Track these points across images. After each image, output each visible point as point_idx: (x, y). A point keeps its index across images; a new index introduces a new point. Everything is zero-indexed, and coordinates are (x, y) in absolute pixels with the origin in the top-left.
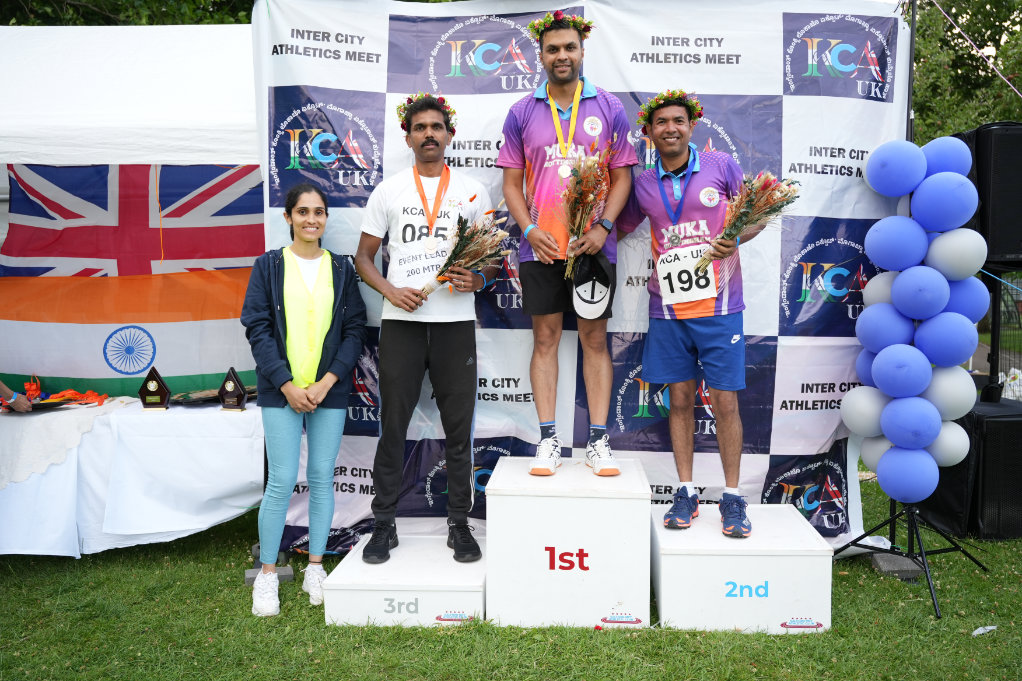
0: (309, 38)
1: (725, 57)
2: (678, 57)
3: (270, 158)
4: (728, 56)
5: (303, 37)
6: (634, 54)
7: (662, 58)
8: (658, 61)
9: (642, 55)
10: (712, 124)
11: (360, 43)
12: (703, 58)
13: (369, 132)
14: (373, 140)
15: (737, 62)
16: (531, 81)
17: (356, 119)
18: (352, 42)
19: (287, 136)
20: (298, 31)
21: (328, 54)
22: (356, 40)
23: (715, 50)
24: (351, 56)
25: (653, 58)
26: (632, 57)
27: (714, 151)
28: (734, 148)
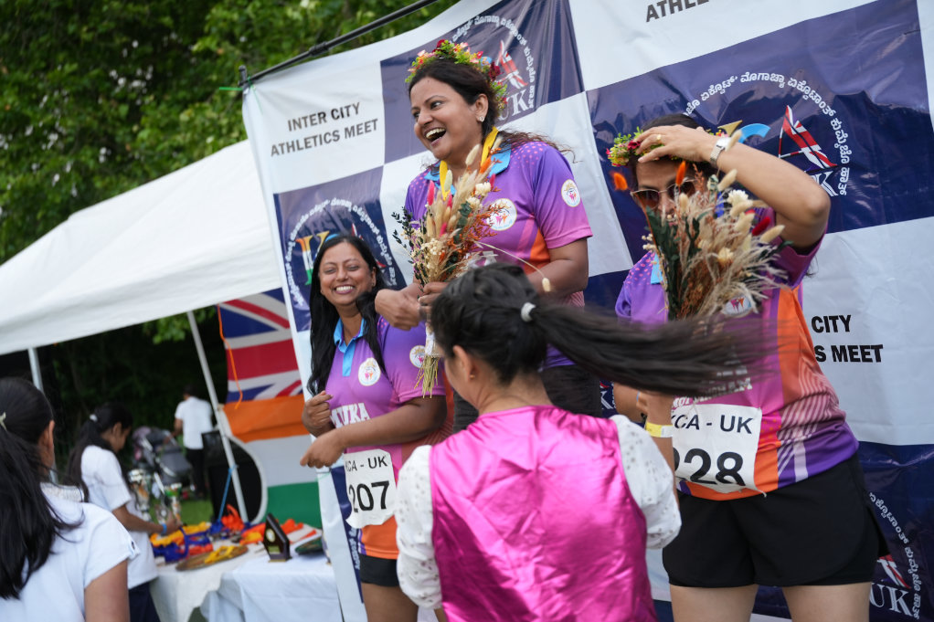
0: (306, 126)
3: (287, 276)
5: (300, 126)
6: (651, 8)
8: (689, 6)
10: (786, 81)
11: (357, 112)
13: (369, 221)
14: (376, 231)
16: (526, 99)
17: (355, 209)
18: (348, 115)
19: (298, 247)
20: (294, 121)
21: (328, 138)
22: (352, 110)
24: (350, 132)
26: (649, 12)
27: (798, 126)
28: (831, 112)
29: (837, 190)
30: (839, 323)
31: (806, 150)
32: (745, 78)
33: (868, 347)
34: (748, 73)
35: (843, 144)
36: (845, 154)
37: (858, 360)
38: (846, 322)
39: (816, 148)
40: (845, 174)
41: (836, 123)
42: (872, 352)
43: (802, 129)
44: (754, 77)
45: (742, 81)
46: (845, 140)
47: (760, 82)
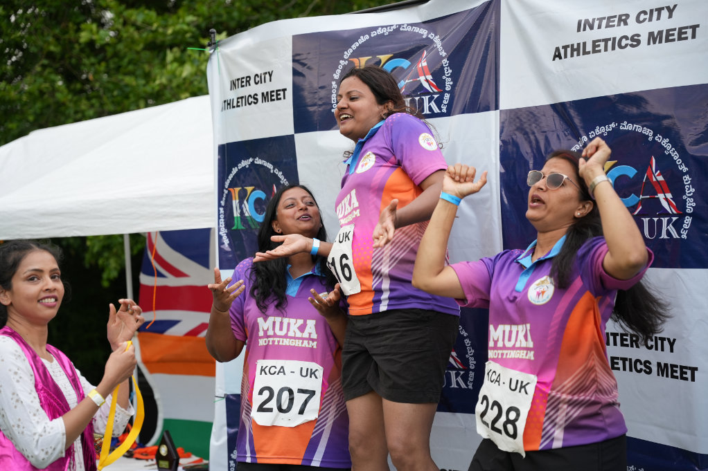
0: (239, 86)
1: (676, 33)
2: (610, 43)
4: (680, 29)
5: (236, 87)
6: (557, 49)
7: (589, 48)
8: (585, 53)
9: (565, 47)
10: (654, 135)
12: (644, 38)
15: (694, 36)
16: (439, 103)
17: (276, 171)
20: (233, 82)
23: (664, 24)
25: (578, 50)
26: (555, 53)
27: (658, 175)
28: (685, 169)
29: (680, 234)
30: (666, 343)
31: (661, 196)
32: (624, 126)
33: (686, 368)
34: (626, 122)
35: (689, 197)
36: (690, 205)
37: (677, 377)
38: (672, 344)
39: (669, 196)
40: (688, 221)
41: (687, 178)
42: (689, 372)
43: (661, 178)
44: (630, 127)
45: (621, 128)
46: (692, 194)
47: (634, 132)
